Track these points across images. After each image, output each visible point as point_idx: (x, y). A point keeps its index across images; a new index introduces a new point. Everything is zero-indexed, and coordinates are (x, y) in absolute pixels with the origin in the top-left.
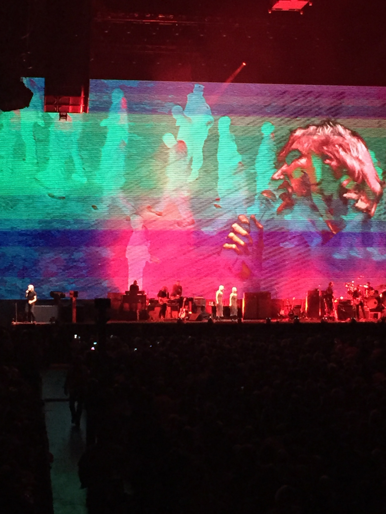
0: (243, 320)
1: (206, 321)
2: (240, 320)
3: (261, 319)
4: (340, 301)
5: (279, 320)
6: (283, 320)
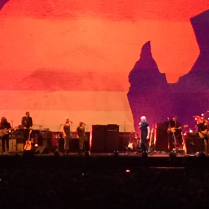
0: (90, 154)
1: (52, 154)
2: (87, 154)
3: (109, 152)
4: (188, 134)
5: (126, 154)
6: (131, 154)
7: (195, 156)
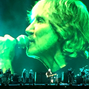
0: (35, 84)
2: (34, 84)
3: (43, 84)
4: (77, 76)
7: (80, 86)
